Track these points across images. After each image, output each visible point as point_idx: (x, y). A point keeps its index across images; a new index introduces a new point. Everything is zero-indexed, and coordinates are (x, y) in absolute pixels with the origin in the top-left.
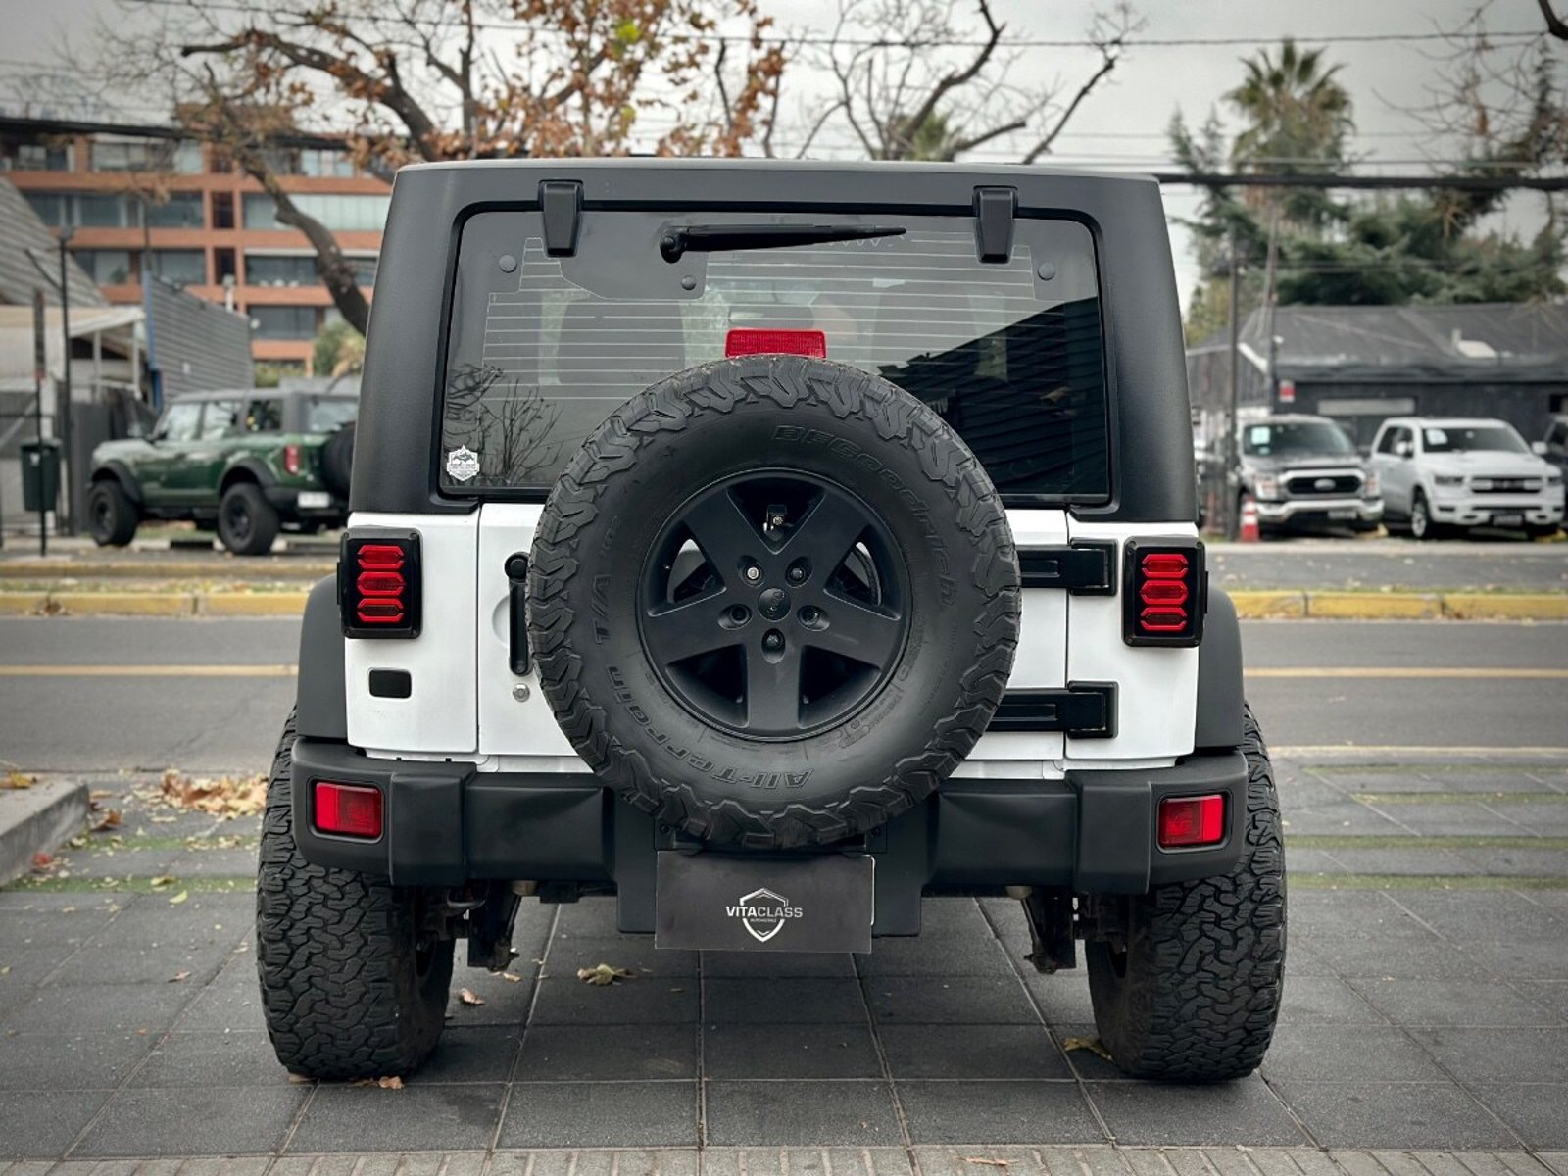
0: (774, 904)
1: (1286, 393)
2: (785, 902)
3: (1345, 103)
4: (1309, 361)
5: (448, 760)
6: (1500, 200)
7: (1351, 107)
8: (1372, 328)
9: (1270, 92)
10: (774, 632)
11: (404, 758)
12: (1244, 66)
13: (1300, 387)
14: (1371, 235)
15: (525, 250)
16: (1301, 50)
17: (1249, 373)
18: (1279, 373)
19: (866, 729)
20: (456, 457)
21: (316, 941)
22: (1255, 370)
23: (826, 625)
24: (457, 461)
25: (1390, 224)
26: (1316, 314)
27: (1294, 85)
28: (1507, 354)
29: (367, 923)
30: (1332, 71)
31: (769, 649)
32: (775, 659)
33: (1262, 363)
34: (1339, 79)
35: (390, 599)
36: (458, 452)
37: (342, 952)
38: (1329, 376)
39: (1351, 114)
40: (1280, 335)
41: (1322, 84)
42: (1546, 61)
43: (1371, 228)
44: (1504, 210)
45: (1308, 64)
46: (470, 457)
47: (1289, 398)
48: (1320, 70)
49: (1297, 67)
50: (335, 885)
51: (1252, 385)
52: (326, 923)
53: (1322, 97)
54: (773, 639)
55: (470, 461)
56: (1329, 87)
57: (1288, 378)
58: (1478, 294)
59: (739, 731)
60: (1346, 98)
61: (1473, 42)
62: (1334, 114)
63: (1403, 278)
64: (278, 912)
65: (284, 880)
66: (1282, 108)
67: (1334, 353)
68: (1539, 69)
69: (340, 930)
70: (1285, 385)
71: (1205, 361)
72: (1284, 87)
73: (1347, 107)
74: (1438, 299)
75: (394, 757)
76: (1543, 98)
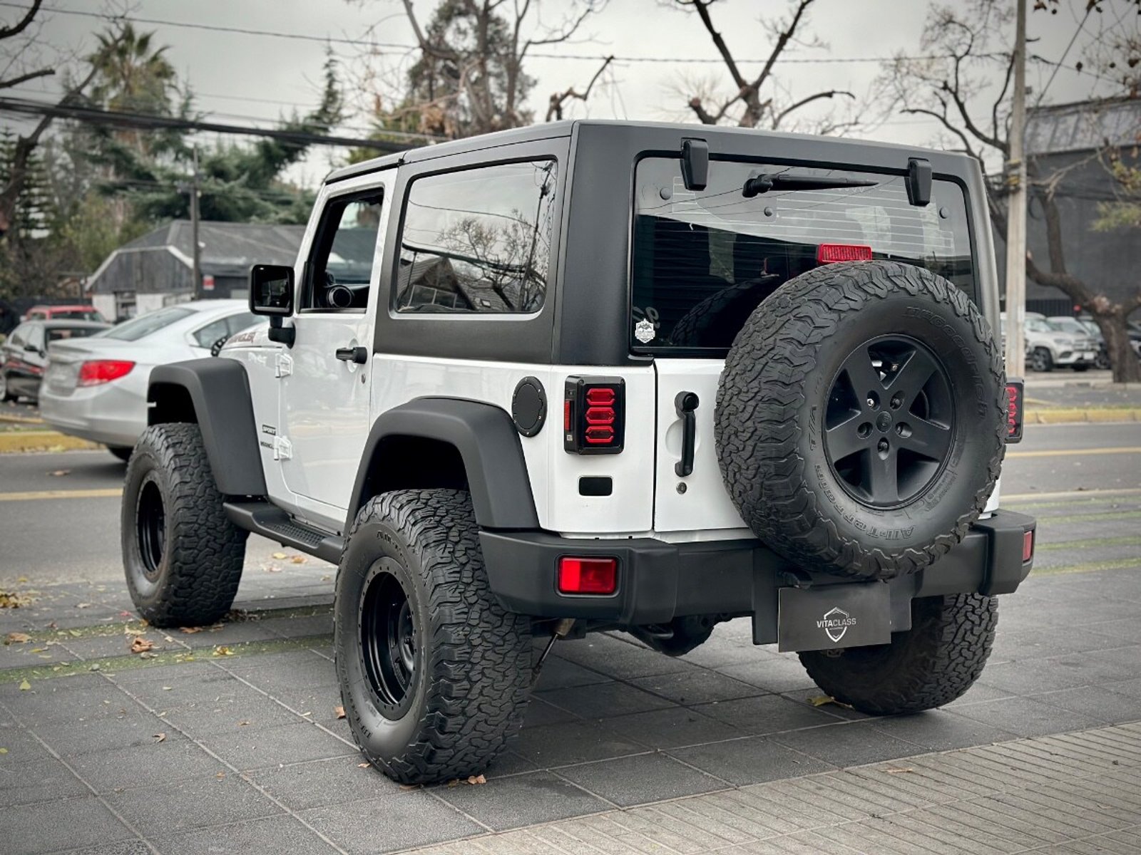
0: (841, 617)
1: (208, 283)
2: (847, 615)
3: (173, 73)
4: (224, 261)
5: (630, 537)
6: (303, 154)
7: (177, 77)
8: (259, 239)
9: (116, 59)
10: (884, 440)
11: (601, 538)
12: (96, 38)
13: (218, 279)
14: (218, 170)
15: (675, 184)
16: (139, 33)
17: (178, 268)
18: (203, 268)
19: (938, 499)
20: (640, 327)
21: (488, 678)
22: (183, 265)
23: (909, 434)
24: (641, 329)
25: (231, 164)
26: (217, 227)
27: (134, 56)
28: (351, 262)
29: (519, 660)
30: (162, 50)
31: (880, 449)
32: (883, 456)
33: (190, 262)
34: (168, 56)
35: (605, 426)
36: (641, 323)
37: (503, 684)
38: (238, 272)
39: (177, 82)
40: (203, 241)
41: (155, 59)
42: (331, 61)
43: (219, 167)
44: (305, 161)
45: (144, 42)
46: (649, 327)
47: (210, 287)
48: (153, 48)
49: (135, 44)
50: (498, 636)
51: (181, 277)
52: (495, 664)
53: (156, 67)
54: (884, 444)
55: (649, 330)
56: (160, 61)
57: (209, 274)
58: (293, 218)
59: (868, 503)
60: (173, 70)
61: (369, 47)
62: (166, 82)
63: (241, 203)
64: (463, 659)
65: (465, 635)
66: (126, 73)
67: (238, 256)
68: (327, 66)
69: (500, 668)
70: (208, 278)
71: (138, 257)
72: (127, 57)
73: (174, 77)
74: (269, 220)
75: (593, 537)
76: (330, 85)
